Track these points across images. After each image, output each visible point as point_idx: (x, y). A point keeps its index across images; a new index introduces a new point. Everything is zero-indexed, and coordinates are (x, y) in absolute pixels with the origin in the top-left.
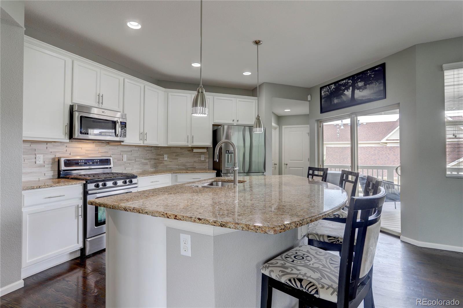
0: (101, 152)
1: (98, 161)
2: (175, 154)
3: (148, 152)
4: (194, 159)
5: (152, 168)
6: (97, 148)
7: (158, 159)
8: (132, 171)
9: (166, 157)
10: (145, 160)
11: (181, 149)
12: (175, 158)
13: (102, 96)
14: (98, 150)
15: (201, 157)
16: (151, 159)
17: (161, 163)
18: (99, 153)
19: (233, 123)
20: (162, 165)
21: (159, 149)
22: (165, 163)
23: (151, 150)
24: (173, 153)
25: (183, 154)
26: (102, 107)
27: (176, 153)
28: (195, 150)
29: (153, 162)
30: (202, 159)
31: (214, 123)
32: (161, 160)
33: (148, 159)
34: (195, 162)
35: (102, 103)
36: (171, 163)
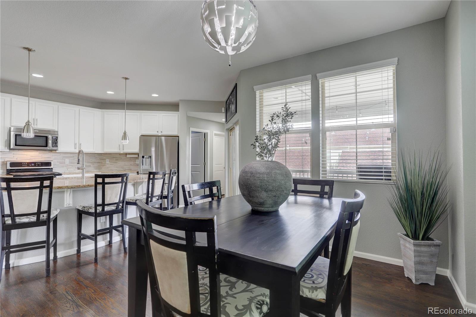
0: (44, 158)
1: (40, 163)
2: (114, 159)
3: (91, 157)
4: (131, 163)
5: (96, 170)
6: (40, 155)
7: (102, 163)
8: (75, 171)
9: (107, 162)
10: (87, 163)
11: (119, 155)
12: (115, 162)
13: (37, 120)
14: (42, 156)
15: (136, 161)
16: (95, 163)
17: (104, 166)
18: (42, 158)
19: (158, 134)
20: (105, 167)
21: (103, 155)
22: (107, 166)
23: (95, 156)
24: (112, 158)
25: (121, 159)
26: (37, 127)
27: (116, 158)
28: (128, 156)
29: (96, 165)
30: (137, 163)
31: (142, 134)
32: (104, 164)
33: (91, 163)
34: (131, 165)
35: (37, 125)
36: (111, 166)
